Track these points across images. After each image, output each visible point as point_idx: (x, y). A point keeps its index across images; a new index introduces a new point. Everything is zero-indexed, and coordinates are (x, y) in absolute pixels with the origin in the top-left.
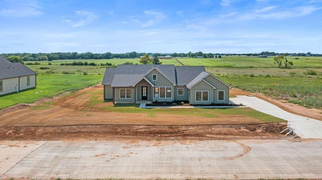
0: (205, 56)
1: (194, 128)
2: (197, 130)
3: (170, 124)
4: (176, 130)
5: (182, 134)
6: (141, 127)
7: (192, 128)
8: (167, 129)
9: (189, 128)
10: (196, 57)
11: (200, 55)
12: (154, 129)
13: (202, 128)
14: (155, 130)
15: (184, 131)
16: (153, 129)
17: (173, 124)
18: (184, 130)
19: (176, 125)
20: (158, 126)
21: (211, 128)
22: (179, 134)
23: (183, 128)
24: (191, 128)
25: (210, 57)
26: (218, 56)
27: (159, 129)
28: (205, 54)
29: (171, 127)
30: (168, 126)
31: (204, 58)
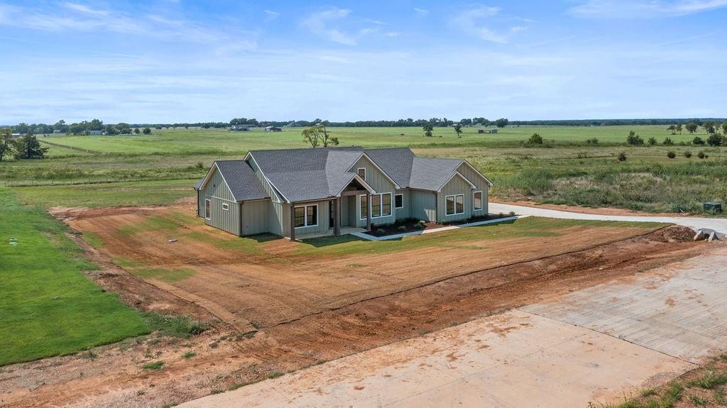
0: (111, 131)
10: (88, 134)
11: (98, 127)
25: (124, 132)
26: (141, 130)
28: (110, 126)
31: (107, 134)
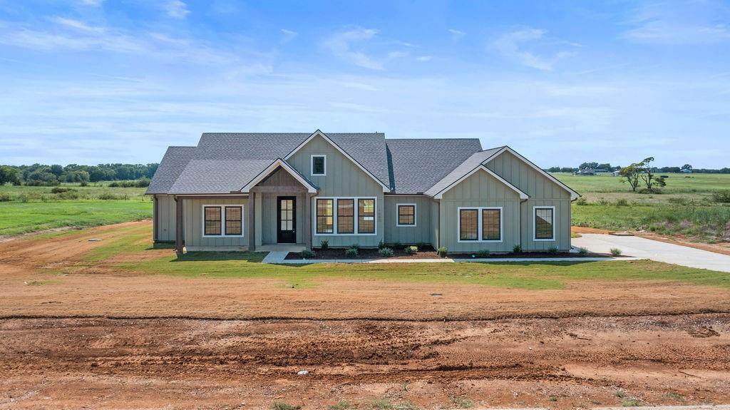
1: (487, 331)
2: (501, 339)
3: (366, 314)
4: (397, 341)
5: (433, 364)
6: (224, 326)
7: (477, 332)
8: (349, 336)
9: (460, 328)
12: (288, 335)
13: (523, 329)
14: (289, 341)
15: (438, 349)
16: (279, 336)
17: (382, 314)
18: (436, 343)
19: (394, 316)
20: (306, 324)
21: (569, 331)
22: (413, 365)
23: (433, 332)
24: (470, 331)
27: (311, 337)
29: (370, 326)
30: (355, 324)
